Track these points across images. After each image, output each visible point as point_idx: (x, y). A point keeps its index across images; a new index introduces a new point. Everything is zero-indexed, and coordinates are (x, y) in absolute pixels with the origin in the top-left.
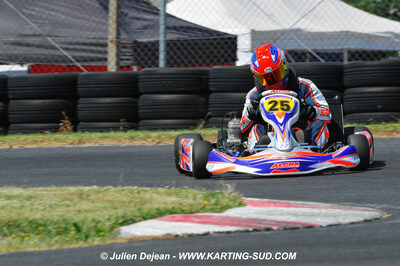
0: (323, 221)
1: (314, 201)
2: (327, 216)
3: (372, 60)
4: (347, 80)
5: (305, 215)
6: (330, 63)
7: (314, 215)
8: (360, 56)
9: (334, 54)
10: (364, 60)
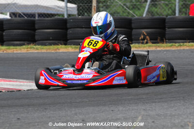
0: (25, 88)
1: (22, 79)
2: (27, 86)
3: (48, 17)
4: (37, 26)
5: (17, 85)
6: (29, 18)
7: (21, 85)
8: (43, 16)
9: (31, 14)
10: (44, 17)
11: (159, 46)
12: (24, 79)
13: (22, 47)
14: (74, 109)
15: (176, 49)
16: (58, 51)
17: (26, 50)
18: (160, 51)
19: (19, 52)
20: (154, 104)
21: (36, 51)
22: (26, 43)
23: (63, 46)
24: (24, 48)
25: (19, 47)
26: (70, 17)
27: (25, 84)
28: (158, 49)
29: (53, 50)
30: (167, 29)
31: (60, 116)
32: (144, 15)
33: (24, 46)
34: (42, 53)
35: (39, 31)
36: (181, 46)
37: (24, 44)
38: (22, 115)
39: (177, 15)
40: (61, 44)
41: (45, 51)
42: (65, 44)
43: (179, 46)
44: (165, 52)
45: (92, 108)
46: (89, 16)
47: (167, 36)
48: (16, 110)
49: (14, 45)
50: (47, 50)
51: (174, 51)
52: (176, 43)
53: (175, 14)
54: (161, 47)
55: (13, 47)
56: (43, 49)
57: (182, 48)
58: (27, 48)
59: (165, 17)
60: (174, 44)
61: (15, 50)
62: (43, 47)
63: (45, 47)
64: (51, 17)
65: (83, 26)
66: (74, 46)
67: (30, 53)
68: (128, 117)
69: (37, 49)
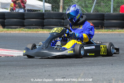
0: (16, 55)
2: (17, 53)
3: (32, 12)
4: (25, 17)
5: (11, 53)
10: (30, 12)
11: (100, 31)
12: (16, 49)
13: (16, 29)
14: (44, 69)
15: (110, 33)
16: (38, 32)
17: (18, 31)
18: (100, 34)
19: (14, 32)
20: (93, 66)
21: (25, 32)
22: (18, 27)
23: (41, 30)
24: (17, 30)
25: (15, 30)
26: (46, 12)
27: (16, 52)
28: (99, 33)
29: (35, 32)
30: (105, 20)
31: (35, 73)
32: (92, 12)
33: (17, 29)
34: (28, 33)
35: (27, 20)
36: (113, 31)
37: (17, 28)
38: (12, 71)
39: (112, 12)
40: (40, 28)
41: (30, 32)
42: (43, 28)
43: (112, 31)
44: (103, 35)
45: (55, 68)
46: (58, 11)
47: (105, 25)
48: (9, 68)
49: (11, 28)
50: (31, 32)
51: (109, 34)
52: (110, 29)
53: (110, 11)
54: (101, 31)
55: (11, 29)
56: (29, 31)
57: (114, 33)
58: (19, 30)
59: (104, 13)
60: (109, 30)
61: (11, 31)
62: (29, 30)
63: (30, 30)
64: (34, 12)
65: (54, 18)
66: (48, 30)
67: (21, 33)
68: (77, 74)
69: (25, 31)
